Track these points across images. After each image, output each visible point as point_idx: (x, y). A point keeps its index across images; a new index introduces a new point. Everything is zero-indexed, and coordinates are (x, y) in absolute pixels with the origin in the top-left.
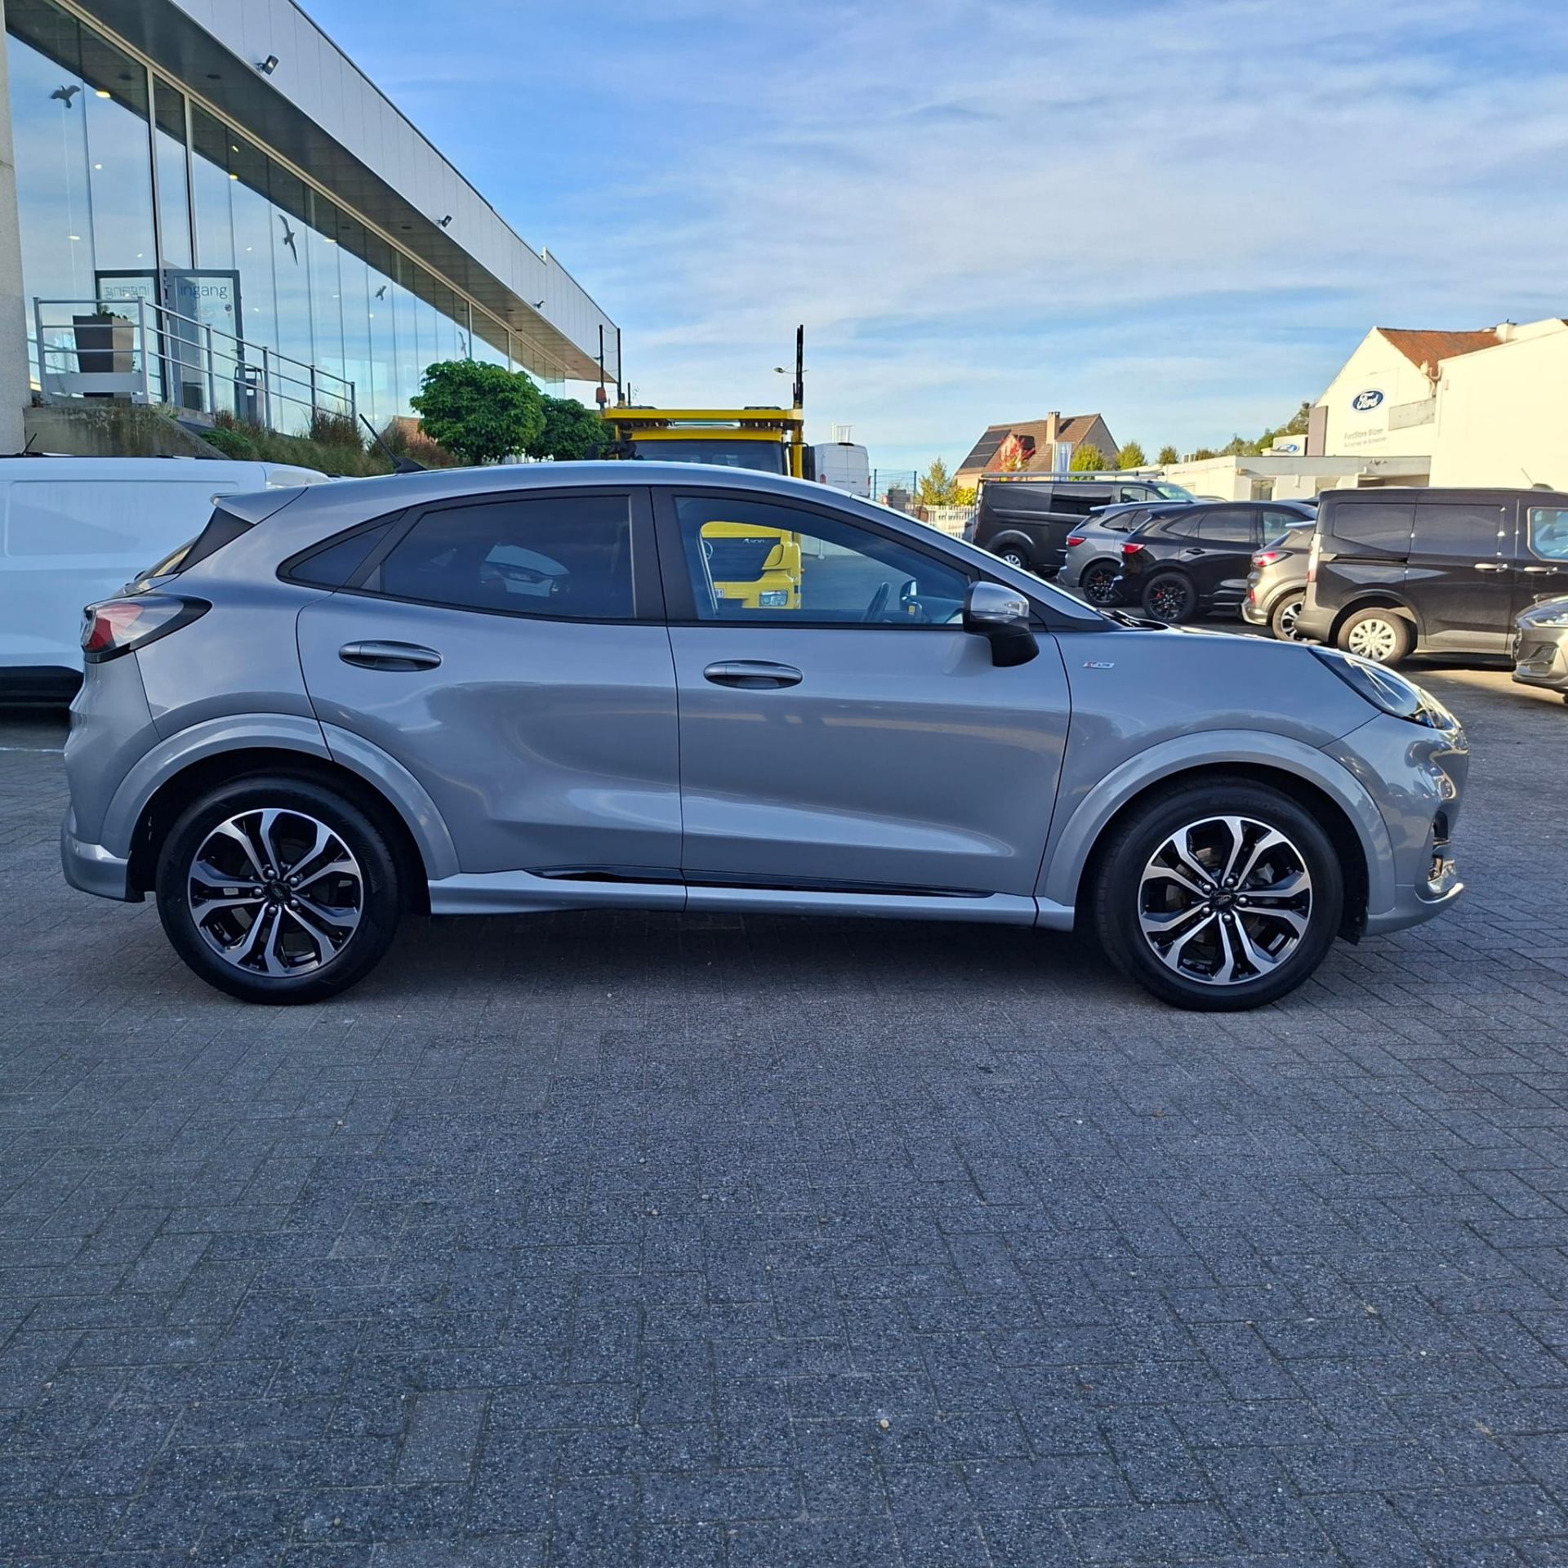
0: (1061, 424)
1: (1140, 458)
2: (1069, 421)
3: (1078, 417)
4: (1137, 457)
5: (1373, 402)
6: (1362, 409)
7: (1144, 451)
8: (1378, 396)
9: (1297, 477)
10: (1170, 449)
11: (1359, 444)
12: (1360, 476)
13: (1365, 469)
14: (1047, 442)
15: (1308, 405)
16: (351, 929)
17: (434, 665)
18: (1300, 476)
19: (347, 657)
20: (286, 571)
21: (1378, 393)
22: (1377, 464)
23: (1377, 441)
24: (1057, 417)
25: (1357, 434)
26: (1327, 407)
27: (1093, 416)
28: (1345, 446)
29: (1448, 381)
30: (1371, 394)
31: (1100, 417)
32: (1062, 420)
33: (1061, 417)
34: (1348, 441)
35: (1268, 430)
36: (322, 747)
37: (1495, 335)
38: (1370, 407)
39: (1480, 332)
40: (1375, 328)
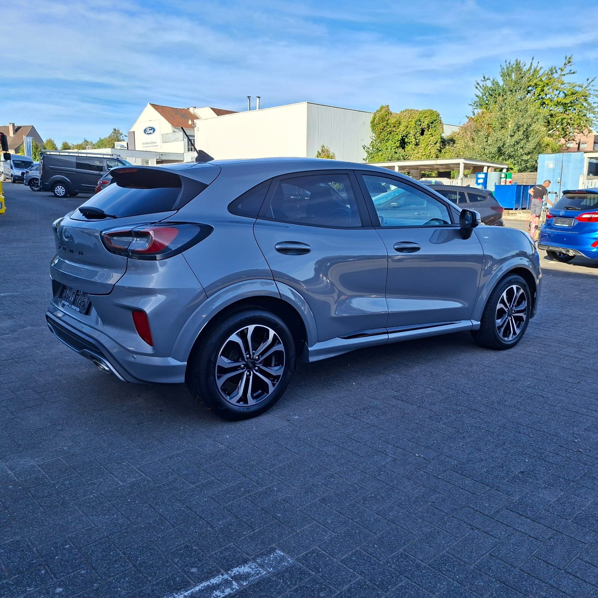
0: (16, 128)
1: (54, 146)
2: (19, 128)
3: (24, 126)
4: (53, 145)
5: (151, 131)
6: (148, 134)
7: (55, 142)
8: (153, 129)
9: (134, 158)
10: (66, 143)
11: (148, 147)
12: (157, 159)
13: (158, 157)
14: (10, 136)
15: (116, 129)
16: (281, 375)
17: (308, 251)
18: (136, 158)
19: (279, 250)
20: (233, 208)
21: (153, 128)
22: (162, 155)
23: (155, 146)
24: (13, 125)
25: (147, 143)
26: (134, 132)
27: (31, 126)
28: (143, 147)
29: (198, 128)
30: (150, 128)
31: (33, 127)
32: (16, 127)
33: (15, 125)
34: (144, 146)
35: (100, 138)
36: (278, 293)
37: (189, 111)
38: (151, 133)
39: (183, 109)
40: (149, 103)
